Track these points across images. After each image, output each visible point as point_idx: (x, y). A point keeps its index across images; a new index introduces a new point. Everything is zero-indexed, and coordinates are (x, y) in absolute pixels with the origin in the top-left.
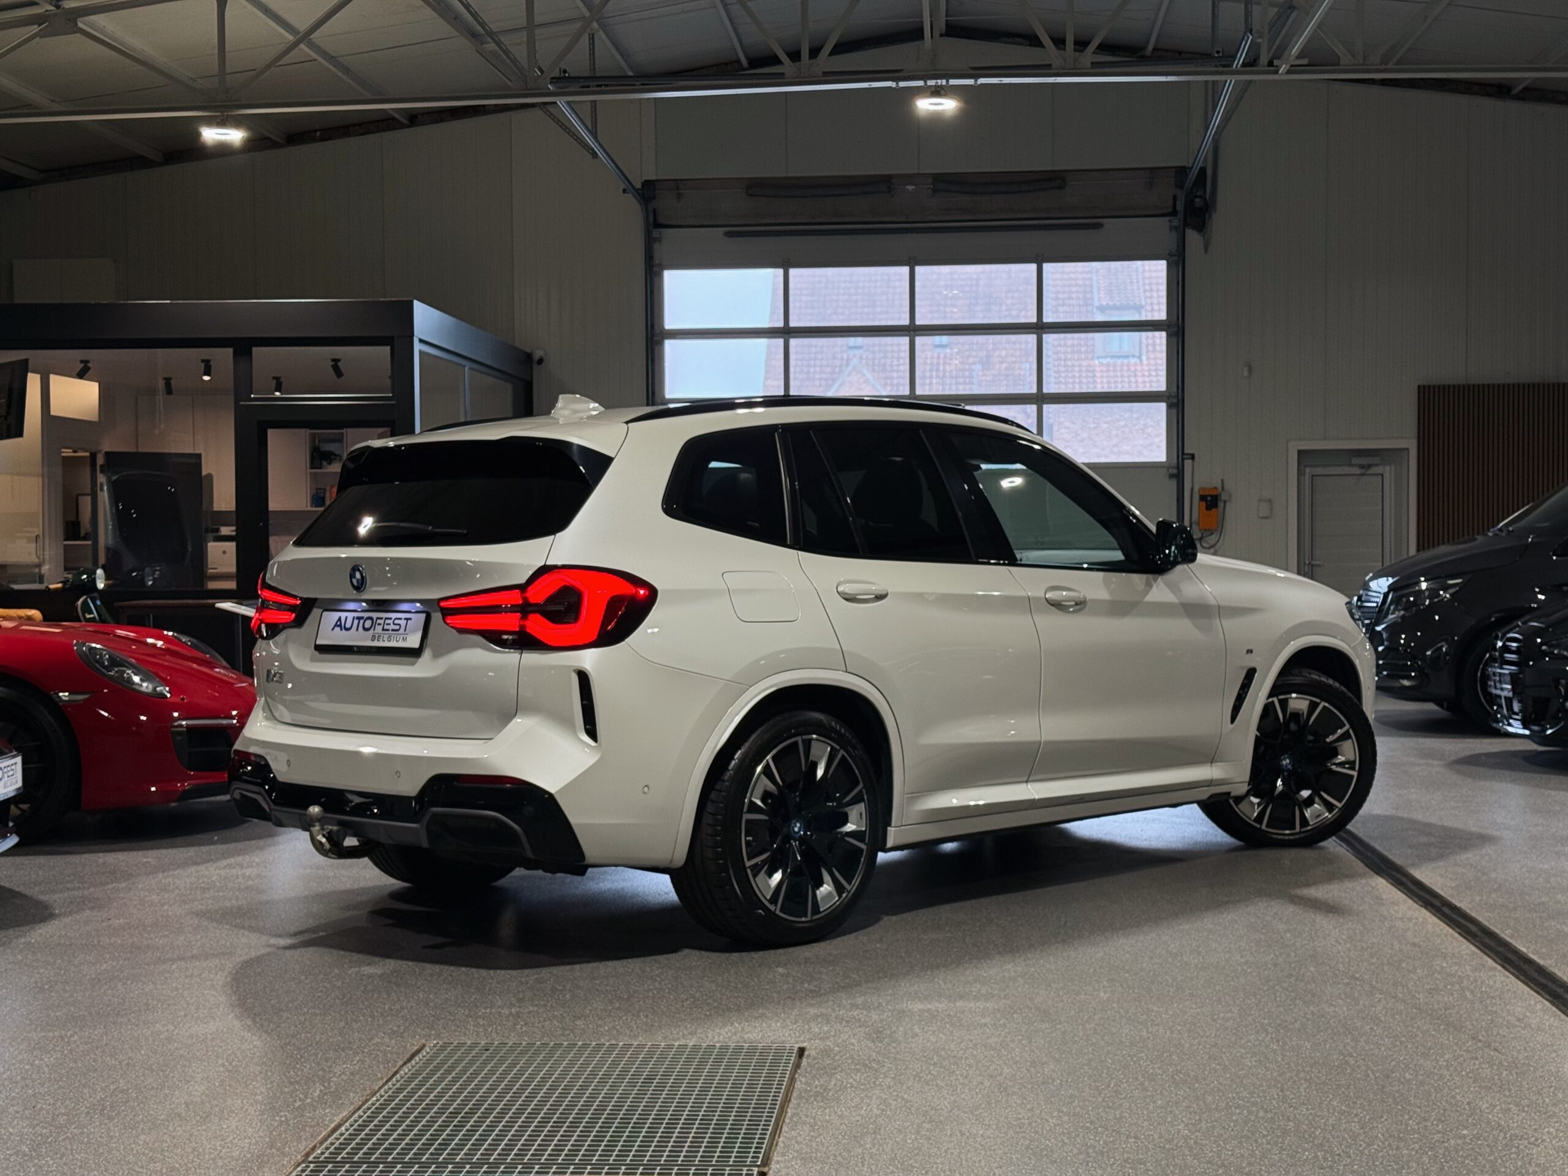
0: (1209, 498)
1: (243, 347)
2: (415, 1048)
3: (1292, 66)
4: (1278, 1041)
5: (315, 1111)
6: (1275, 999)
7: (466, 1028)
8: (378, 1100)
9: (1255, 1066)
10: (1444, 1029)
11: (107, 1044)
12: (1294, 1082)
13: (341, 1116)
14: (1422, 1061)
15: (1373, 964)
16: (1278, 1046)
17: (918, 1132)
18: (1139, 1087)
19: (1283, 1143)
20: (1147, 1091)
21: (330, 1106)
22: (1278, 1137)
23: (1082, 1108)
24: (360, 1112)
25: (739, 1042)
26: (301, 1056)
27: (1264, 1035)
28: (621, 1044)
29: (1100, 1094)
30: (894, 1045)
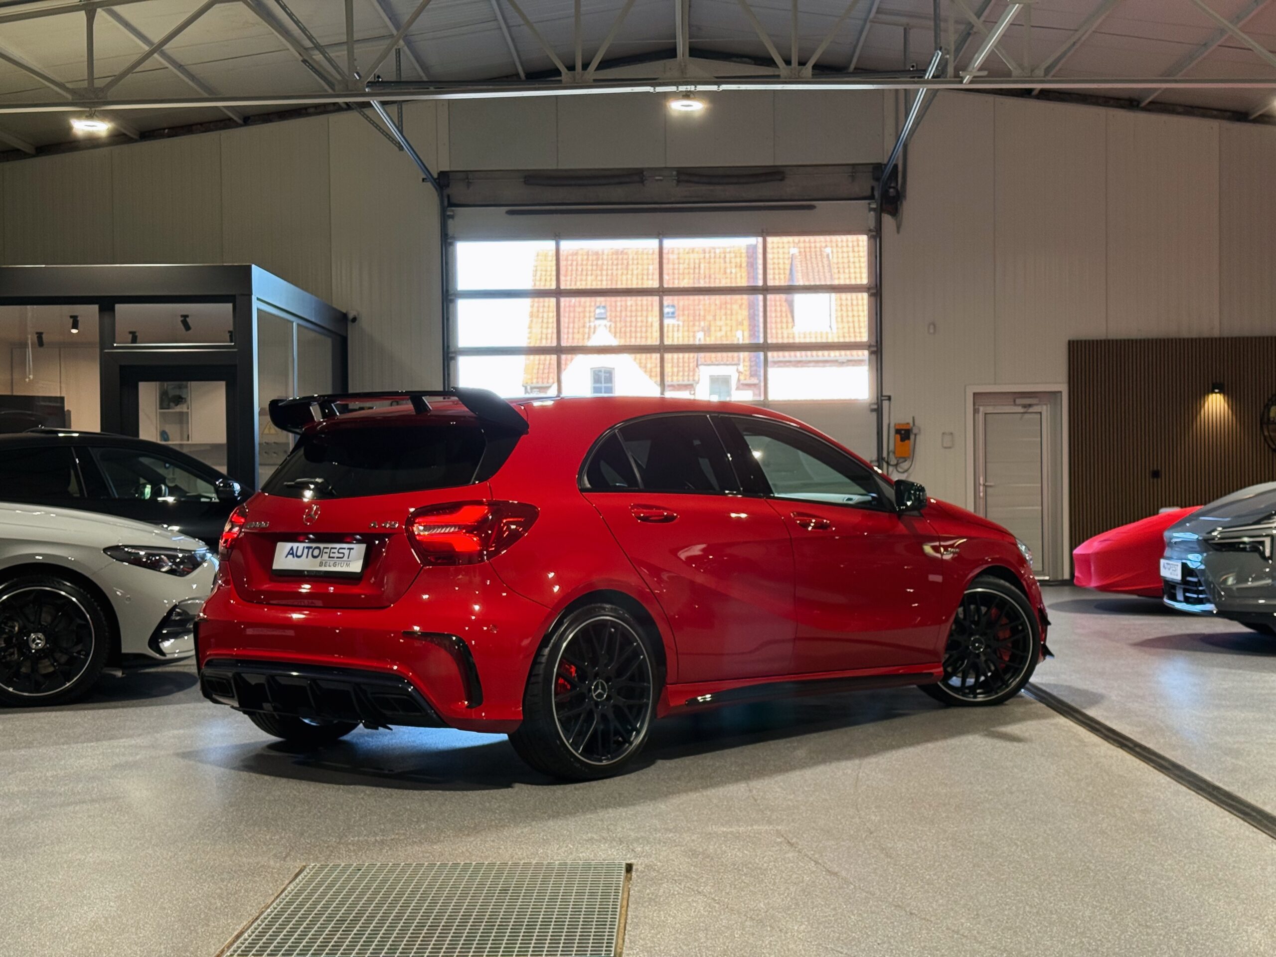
0: (903, 432)
1: (107, 304)
2: (297, 870)
3: (974, 77)
4: (1027, 851)
5: (219, 921)
6: (1018, 820)
7: (339, 853)
8: (272, 912)
9: (1014, 872)
10: (1162, 840)
11: (27, 871)
12: (1049, 884)
13: (242, 926)
14: (1150, 866)
15: (1089, 792)
16: (1029, 855)
17: (743, 929)
18: (922, 890)
19: (1052, 932)
20: (929, 892)
21: (232, 918)
22: (1047, 927)
23: (877, 907)
24: (259, 921)
25: (575, 860)
26: (200, 878)
27: (1014, 847)
28: (474, 863)
29: (889, 895)
30: (708, 860)
